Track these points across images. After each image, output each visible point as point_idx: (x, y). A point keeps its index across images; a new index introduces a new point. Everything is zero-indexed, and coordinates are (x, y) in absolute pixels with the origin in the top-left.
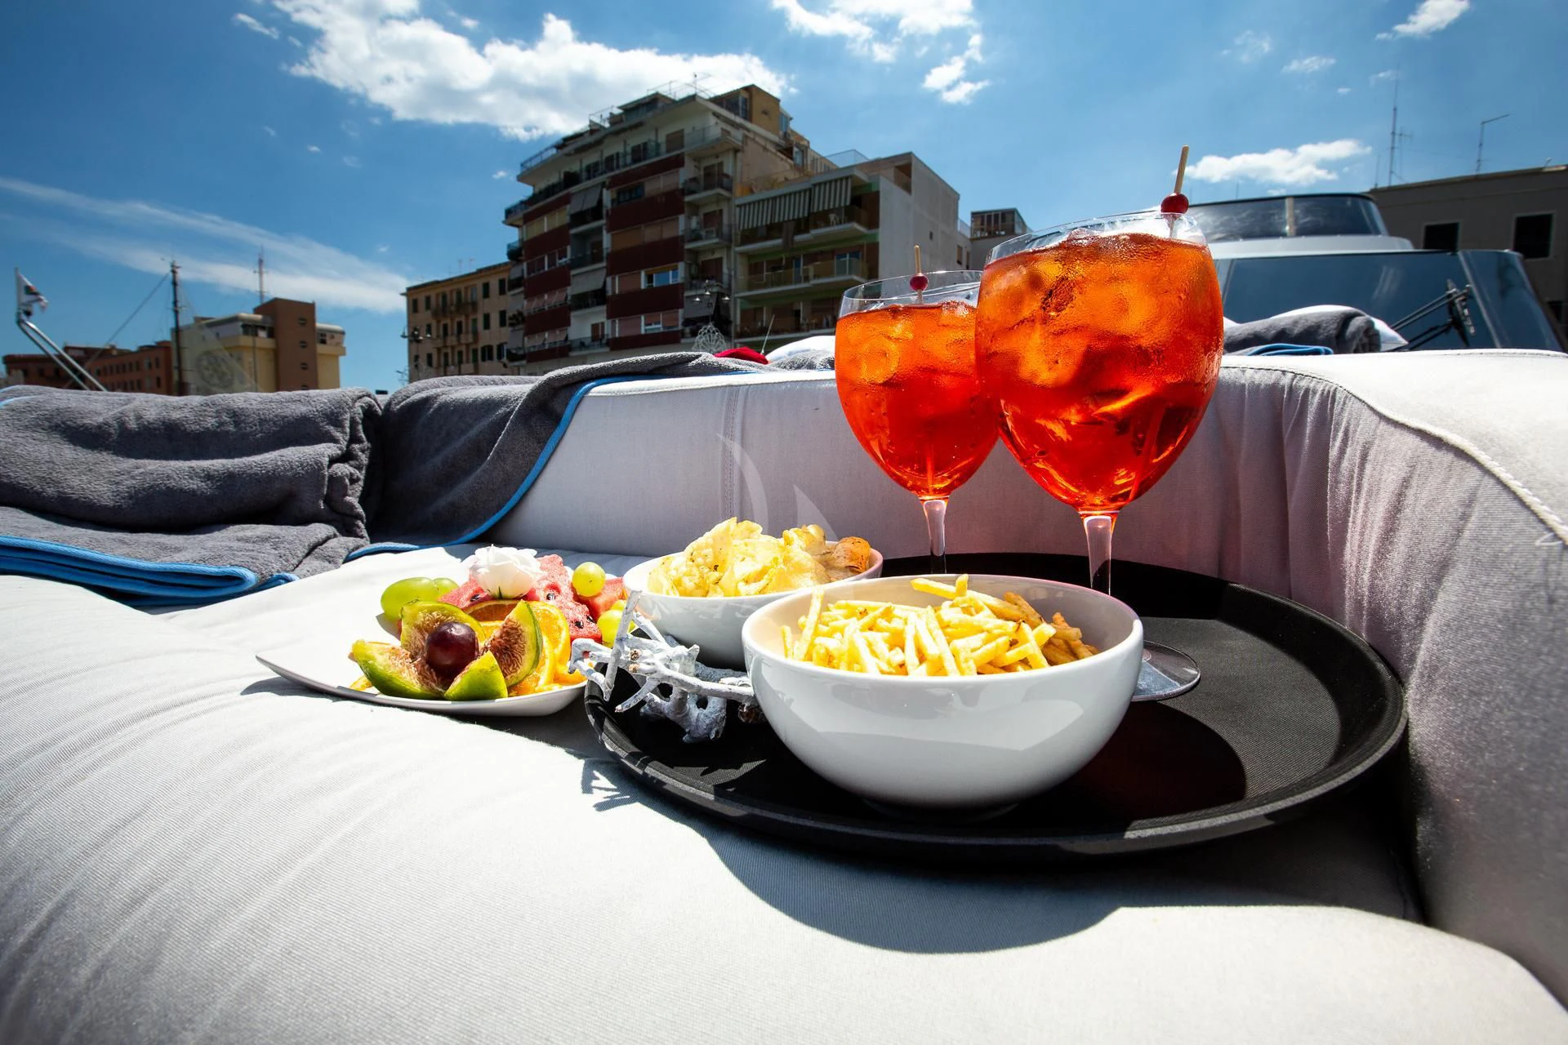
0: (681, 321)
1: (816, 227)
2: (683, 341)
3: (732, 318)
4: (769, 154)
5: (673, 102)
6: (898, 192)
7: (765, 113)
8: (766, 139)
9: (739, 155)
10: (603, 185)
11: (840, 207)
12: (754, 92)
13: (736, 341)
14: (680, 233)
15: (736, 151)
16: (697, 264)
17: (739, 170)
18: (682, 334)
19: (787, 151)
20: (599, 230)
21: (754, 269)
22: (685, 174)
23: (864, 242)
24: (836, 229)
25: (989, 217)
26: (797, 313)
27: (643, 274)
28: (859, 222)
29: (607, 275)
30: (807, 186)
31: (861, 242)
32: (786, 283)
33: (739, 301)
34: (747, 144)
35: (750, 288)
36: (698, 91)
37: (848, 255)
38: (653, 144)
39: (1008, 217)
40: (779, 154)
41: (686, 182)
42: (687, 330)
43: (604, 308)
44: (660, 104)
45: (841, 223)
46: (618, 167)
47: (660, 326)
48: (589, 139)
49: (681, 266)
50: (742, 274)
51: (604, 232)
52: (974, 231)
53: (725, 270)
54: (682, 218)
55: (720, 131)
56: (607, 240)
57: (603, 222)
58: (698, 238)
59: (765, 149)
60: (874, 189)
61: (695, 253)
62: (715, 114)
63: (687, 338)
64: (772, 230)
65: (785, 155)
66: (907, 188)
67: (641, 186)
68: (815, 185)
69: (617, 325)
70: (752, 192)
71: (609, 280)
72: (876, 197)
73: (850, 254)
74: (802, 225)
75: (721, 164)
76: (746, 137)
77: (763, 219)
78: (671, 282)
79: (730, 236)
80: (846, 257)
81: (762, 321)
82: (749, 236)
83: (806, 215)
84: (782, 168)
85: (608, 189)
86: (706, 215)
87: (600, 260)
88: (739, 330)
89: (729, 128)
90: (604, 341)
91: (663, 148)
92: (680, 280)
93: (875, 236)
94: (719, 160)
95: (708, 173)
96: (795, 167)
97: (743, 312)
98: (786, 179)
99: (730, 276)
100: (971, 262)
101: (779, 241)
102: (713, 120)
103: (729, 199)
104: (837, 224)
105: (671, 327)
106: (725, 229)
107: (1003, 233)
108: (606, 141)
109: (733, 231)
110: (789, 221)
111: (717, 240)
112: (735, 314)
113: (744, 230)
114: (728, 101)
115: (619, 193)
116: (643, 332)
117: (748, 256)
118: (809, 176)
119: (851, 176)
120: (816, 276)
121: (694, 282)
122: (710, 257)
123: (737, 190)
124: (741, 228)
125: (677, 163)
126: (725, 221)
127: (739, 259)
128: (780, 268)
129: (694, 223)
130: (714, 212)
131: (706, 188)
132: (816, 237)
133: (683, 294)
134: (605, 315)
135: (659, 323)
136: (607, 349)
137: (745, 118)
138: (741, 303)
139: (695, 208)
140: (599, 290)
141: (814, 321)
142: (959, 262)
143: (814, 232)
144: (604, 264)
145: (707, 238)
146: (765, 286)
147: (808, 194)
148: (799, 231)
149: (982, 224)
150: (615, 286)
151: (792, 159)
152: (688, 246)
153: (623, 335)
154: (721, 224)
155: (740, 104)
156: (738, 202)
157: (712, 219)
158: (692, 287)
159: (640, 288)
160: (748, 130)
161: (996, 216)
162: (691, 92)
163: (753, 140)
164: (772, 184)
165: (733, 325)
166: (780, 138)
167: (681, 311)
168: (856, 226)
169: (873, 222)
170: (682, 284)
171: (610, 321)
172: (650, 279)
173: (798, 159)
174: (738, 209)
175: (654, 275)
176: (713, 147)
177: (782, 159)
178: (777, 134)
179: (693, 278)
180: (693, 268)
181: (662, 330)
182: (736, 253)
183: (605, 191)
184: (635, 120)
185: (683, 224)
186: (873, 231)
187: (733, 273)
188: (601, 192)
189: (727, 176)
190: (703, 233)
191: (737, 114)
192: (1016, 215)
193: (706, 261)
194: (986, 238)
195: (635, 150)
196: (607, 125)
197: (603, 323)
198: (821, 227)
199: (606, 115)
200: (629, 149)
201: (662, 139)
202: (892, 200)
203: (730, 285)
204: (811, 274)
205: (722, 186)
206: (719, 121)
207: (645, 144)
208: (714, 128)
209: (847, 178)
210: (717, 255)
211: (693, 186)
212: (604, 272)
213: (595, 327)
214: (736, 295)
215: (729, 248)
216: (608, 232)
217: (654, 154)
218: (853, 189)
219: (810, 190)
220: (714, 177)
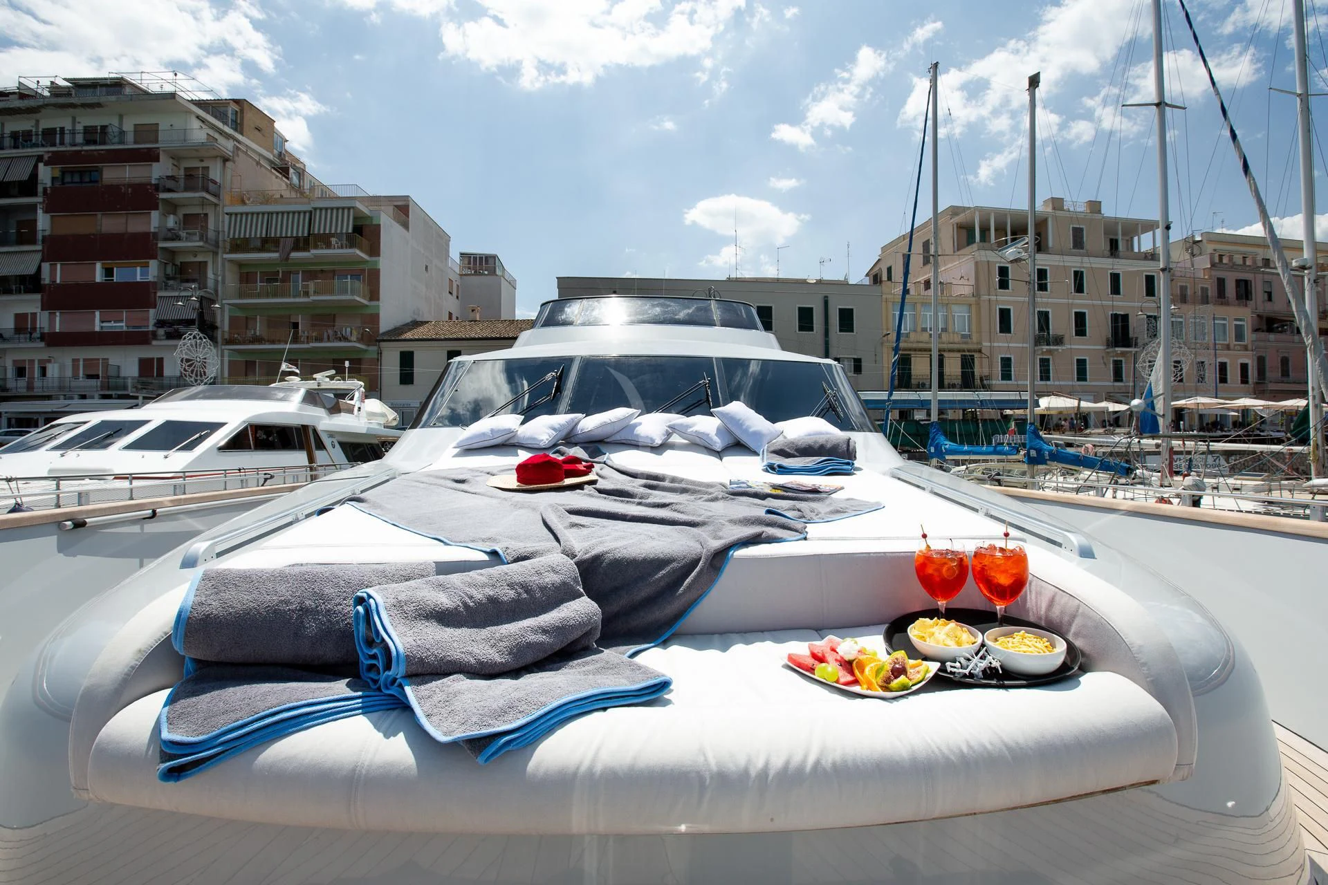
0: (152, 322)
1: (316, 247)
2: (154, 343)
3: (218, 324)
4: (262, 169)
5: (146, 93)
6: (398, 228)
7: (258, 129)
8: (260, 155)
9: (229, 164)
10: (40, 159)
11: (341, 233)
12: (246, 106)
13: (223, 347)
14: (152, 230)
15: (226, 160)
16: (174, 264)
17: (229, 177)
18: (154, 335)
19: (284, 171)
20: (33, 208)
21: (246, 275)
22: (158, 171)
23: (366, 267)
24: (337, 251)
25: (475, 259)
26: (296, 325)
27: (98, 266)
28: (361, 250)
29: (43, 260)
30: (307, 208)
31: (362, 267)
32: (283, 296)
33: (227, 307)
34: (238, 155)
35: (240, 297)
36: (177, 90)
37: (349, 277)
38: (116, 130)
39: (491, 261)
40: (273, 170)
41: (160, 179)
42: (161, 332)
43: (38, 297)
44: (128, 90)
45: (342, 247)
46: (62, 143)
47: (123, 324)
48: (16, 103)
49: (153, 265)
50: (232, 280)
51: (40, 212)
52: (462, 268)
53: (210, 275)
54: (155, 215)
55: (206, 135)
56: (43, 222)
57: (40, 199)
58: (177, 238)
59: (258, 163)
60: (375, 222)
61: (172, 253)
62: (198, 117)
63: (161, 340)
64: (267, 243)
65: (281, 173)
66: (406, 225)
67: (99, 171)
68: (315, 209)
69: (58, 319)
70: (243, 202)
71: (46, 267)
72: (376, 229)
73: (351, 276)
74: (302, 243)
75: (207, 168)
76: (238, 148)
77: (258, 231)
78: (138, 279)
79: (217, 242)
80: (347, 279)
81: (255, 329)
82: (239, 245)
83: (306, 235)
84: (276, 184)
85: (46, 164)
86: (185, 215)
87: (34, 242)
88: (226, 336)
89: (217, 135)
90: (37, 335)
91: (130, 137)
92: (150, 278)
93: (376, 263)
94: (204, 164)
95: (190, 175)
96: (292, 187)
97: (232, 319)
98: (281, 196)
99: (216, 281)
100: (460, 293)
101: (275, 255)
102: (196, 124)
103: (216, 205)
104: (338, 248)
105: (140, 327)
106: (211, 234)
107: (486, 273)
108: (43, 111)
109: (221, 239)
110: (286, 237)
111: (201, 244)
112: (223, 321)
113: (234, 238)
114: (214, 107)
115: (63, 172)
116: (97, 329)
117: (240, 265)
118: (310, 200)
119: (353, 208)
120: (316, 293)
121: (171, 282)
122: (191, 259)
123: (226, 197)
124: (231, 236)
125: (150, 156)
126: (211, 225)
127: (227, 264)
128: (276, 280)
129: (171, 222)
130: (198, 215)
131: (186, 189)
132: (316, 256)
133: (155, 293)
134: (39, 305)
135: (121, 321)
136: (42, 344)
137: (236, 130)
138: (230, 310)
139: (172, 207)
140: (30, 276)
141: (314, 334)
142: (450, 293)
143: (314, 252)
144: (39, 247)
145: (187, 240)
146: (259, 296)
147: (307, 215)
148: (296, 248)
149: (469, 263)
150: (54, 274)
151: (288, 178)
152: (161, 245)
153: (64, 330)
154: (205, 228)
155: (230, 115)
156: (227, 210)
157: (193, 221)
158: (166, 288)
159: (95, 281)
160: (239, 142)
161: (481, 258)
162: (168, 88)
163: (246, 153)
164: (267, 200)
165: (219, 332)
166: (274, 156)
167: (152, 311)
168: (358, 252)
169: (374, 250)
170: (154, 283)
171: (46, 313)
172: (109, 272)
173: (295, 180)
174: (227, 217)
175: (115, 269)
176: (197, 150)
177: (277, 177)
178: (272, 152)
179: (168, 278)
180: (169, 270)
181: (125, 329)
182: (224, 260)
183: (41, 165)
184: (89, 98)
185: (155, 220)
186: (374, 259)
187: (220, 278)
188: (36, 167)
189: (215, 182)
190: (183, 234)
191: (225, 123)
192: (497, 258)
193: (185, 262)
194: (473, 275)
195: (88, 131)
196: (46, 93)
197: (34, 315)
198: (322, 248)
199: (46, 82)
200: (80, 127)
201: (128, 126)
202: (390, 232)
203: (216, 291)
204: (311, 290)
205: (208, 191)
206: (204, 126)
207: (104, 128)
208: (198, 133)
209: (349, 209)
210: (200, 259)
211: (170, 184)
212: (38, 257)
213: (20, 318)
214: (224, 302)
215: (215, 254)
216: (46, 211)
217: (116, 140)
218: (355, 218)
219: (311, 212)
220: (194, 179)
